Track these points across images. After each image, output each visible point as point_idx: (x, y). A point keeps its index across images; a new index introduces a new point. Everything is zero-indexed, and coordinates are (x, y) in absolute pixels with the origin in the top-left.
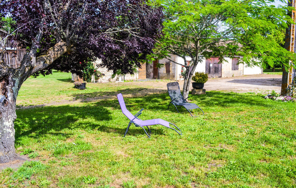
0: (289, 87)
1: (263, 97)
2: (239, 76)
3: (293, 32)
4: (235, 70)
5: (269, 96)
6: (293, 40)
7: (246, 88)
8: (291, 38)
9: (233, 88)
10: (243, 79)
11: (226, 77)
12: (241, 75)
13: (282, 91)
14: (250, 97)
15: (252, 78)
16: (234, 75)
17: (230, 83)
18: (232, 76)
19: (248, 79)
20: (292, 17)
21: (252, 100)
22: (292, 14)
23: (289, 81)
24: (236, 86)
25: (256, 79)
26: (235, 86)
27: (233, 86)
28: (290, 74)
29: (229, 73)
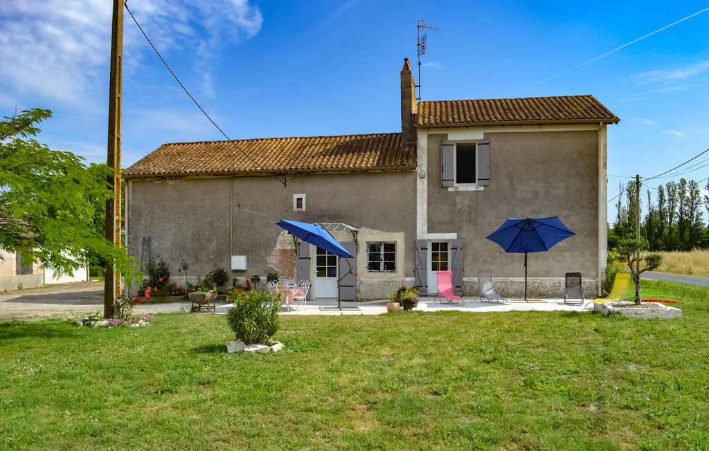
0: (116, 303)
1: (75, 324)
2: (34, 289)
3: (118, 211)
4: (23, 273)
5: (84, 321)
6: (118, 224)
7: (45, 313)
8: (115, 221)
9: (19, 315)
10: (44, 294)
11: (3, 290)
12: (40, 285)
13: (106, 311)
14: (49, 326)
15: (64, 291)
16: (23, 285)
17: (12, 304)
18: (17, 288)
19: (55, 293)
20: (115, 186)
21: (52, 331)
22: (115, 180)
23: (116, 293)
24: (25, 309)
25: (72, 293)
26: (22, 309)
27: (19, 308)
28: (116, 280)
29: (11, 280)
